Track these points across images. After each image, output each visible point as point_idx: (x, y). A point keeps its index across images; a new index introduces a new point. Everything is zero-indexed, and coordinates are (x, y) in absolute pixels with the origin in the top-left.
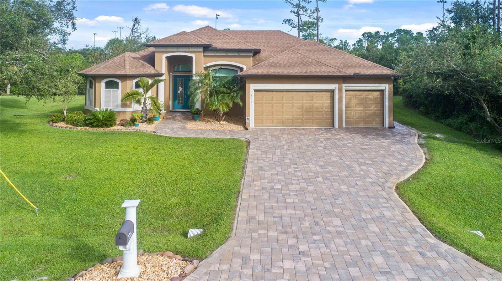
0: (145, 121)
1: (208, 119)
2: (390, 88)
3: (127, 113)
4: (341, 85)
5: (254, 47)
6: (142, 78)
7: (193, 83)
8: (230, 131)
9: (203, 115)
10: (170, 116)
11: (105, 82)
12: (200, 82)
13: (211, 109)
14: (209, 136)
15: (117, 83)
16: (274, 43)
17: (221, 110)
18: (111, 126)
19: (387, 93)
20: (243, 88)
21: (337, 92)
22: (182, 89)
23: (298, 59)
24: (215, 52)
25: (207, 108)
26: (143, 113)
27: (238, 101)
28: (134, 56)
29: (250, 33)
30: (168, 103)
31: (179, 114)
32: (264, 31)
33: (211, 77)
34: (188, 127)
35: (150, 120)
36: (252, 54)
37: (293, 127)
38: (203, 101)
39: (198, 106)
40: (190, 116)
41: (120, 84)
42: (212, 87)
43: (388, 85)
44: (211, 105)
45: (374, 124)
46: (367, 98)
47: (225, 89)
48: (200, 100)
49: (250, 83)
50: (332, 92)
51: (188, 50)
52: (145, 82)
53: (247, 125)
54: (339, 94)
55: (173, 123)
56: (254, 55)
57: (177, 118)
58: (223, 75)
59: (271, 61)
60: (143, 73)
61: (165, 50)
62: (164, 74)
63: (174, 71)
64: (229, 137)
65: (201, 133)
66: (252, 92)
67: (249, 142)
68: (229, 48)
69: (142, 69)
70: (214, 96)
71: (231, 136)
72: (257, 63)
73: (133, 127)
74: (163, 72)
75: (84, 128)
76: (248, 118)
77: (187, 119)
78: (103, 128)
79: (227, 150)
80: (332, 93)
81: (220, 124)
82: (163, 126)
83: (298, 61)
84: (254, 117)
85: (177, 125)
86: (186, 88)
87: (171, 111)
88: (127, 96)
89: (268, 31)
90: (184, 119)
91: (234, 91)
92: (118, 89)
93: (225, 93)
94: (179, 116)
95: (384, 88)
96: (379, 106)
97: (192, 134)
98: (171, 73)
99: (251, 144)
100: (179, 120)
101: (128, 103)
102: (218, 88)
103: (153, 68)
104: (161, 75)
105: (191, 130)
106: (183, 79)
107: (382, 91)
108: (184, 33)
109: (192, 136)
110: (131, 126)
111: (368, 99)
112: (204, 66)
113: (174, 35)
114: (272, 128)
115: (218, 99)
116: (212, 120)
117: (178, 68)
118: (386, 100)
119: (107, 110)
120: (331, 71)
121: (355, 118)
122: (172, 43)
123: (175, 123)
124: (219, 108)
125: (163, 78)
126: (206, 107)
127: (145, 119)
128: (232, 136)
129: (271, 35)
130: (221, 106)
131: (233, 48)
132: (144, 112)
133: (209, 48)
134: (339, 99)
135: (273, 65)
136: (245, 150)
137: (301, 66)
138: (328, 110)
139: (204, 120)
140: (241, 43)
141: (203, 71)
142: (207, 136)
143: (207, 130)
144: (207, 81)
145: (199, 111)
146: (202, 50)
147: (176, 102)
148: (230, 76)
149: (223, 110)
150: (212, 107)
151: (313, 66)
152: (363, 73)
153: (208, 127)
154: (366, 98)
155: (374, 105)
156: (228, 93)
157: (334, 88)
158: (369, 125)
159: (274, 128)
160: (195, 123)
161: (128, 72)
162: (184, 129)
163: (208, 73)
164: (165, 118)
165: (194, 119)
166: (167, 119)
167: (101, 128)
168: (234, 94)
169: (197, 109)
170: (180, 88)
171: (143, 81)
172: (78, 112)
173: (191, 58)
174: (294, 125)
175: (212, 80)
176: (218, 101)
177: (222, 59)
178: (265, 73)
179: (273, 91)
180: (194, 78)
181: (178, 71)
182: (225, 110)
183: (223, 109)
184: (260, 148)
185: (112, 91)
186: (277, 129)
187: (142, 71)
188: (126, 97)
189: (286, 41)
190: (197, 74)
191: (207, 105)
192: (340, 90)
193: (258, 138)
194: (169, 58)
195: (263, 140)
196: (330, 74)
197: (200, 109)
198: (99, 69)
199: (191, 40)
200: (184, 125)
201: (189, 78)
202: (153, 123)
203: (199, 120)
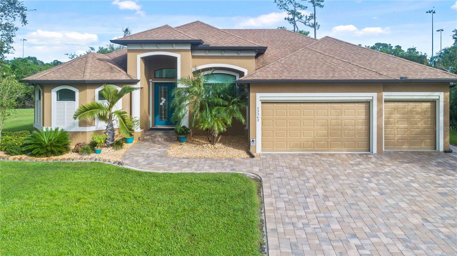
0: (112, 145)
1: (198, 140)
2: (445, 98)
3: (88, 134)
4: (380, 94)
5: (257, 45)
6: (108, 85)
7: (176, 92)
8: (230, 159)
9: (191, 134)
10: (148, 137)
11: (57, 92)
12: (187, 90)
13: (202, 128)
14: (200, 170)
15: (74, 93)
16: (279, 42)
17: (216, 129)
18: (61, 153)
19: (441, 105)
20: (245, 100)
21: (375, 103)
22: (165, 100)
23: (318, 59)
24: (207, 52)
25: (197, 126)
26: (107, 134)
27: (239, 115)
28: (100, 57)
29: (248, 32)
30: (148, 118)
31: (160, 133)
32: (266, 29)
33: (202, 84)
34: (171, 153)
35: (118, 145)
36: (254, 54)
37: (315, 152)
38: (191, 116)
39: (185, 123)
40: (174, 137)
41: (77, 94)
42: (204, 97)
43: (442, 93)
44: (202, 122)
45: (423, 145)
46: (414, 111)
47: (221, 100)
48: (187, 115)
49: (256, 92)
50: (368, 103)
51: (171, 48)
52: (112, 90)
53: (252, 150)
54: (377, 106)
55: (151, 147)
56: (256, 57)
57: (157, 139)
58: (217, 82)
59: (283, 62)
60: (109, 79)
61: (140, 48)
62: (139, 81)
63: (155, 77)
64: (228, 171)
65: (188, 165)
66: (259, 105)
67: (261, 181)
68: (225, 46)
69: (108, 74)
70: (206, 111)
71: (231, 170)
72: (261, 66)
73: (93, 155)
74: (139, 78)
75: (18, 157)
76: (253, 141)
77: (170, 140)
78: (47, 156)
79: (228, 200)
80: (367, 105)
81: (214, 148)
82: (136, 152)
83: (318, 62)
84: (262, 139)
85: (156, 150)
86: (170, 99)
87: (151, 129)
88: (83, 110)
89: (270, 30)
90: (166, 140)
91: (233, 103)
92: (75, 101)
93: (220, 106)
94: (160, 136)
95: (438, 98)
96: (430, 122)
97: (175, 165)
98: (150, 80)
99: (264, 185)
100: (159, 142)
101: (89, 119)
102: (211, 99)
103: (125, 72)
104: (135, 82)
105: (173, 159)
106: (167, 87)
107: (434, 102)
108: (166, 27)
109: (175, 170)
110: (89, 153)
111: (414, 113)
112: (194, 70)
113: (153, 29)
114: (286, 154)
115: (211, 113)
116: (203, 142)
117: (161, 74)
118: (441, 115)
119: (57, 129)
120: (368, 75)
121: (396, 138)
122: (150, 38)
123: (154, 147)
124: (213, 127)
125: (138, 85)
126: (195, 125)
127: (110, 143)
128: (234, 170)
129: (274, 34)
130: (216, 124)
131: (231, 45)
132: (109, 133)
133: (200, 46)
134: (378, 113)
135: (286, 66)
136: (257, 200)
137: (325, 67)
138: (362, 127)
139: (192, 142)
140: (240, 39)
141: (191, 76)
142: (196, 170)
143: (196, 158)
144: (196, 89)
145: (185, 130)
146: (190, 48)
147: (158, 117)
148: (228, 82)
149: (219, 129)
150: (204, 126)
151: (341, 68)
152: (410, 77)
153: (198, 154)
154: (411, 111)
155: (423, 122)
156: (225, 106)
157: (371, 98)
158: (416, 148)
159: (290, 154)
160: (180, 147)
161: (88, 77)
162: (163, 156)
163: (198, 78)
164: (142, 139)
165: (179, 140)
166: (144, 140)
167: (45, 157)
168: (233, 107)
169: (184, 127)
170: (162, 99)
171: (109, 89)
172: (22, 132)
173: (175, 59)
174: (316, 149)
175: (203, 88)
176: (211, 116)
177: (217, 60)
178: (277, 77)
179: (287, 103)
180: (180, 86)
181: (161, 78)
182: (222, 129)
183: (218, 127)
184: (280, 194)
185: (66, 104)
186: (294, 156)
187: (108, 76)
188: (82, 113)
189: (295, 40)
190: (182, 80)
191: (197, 122)
192: (379, 100)
193: (271, 172)
194: (145, 60)
195: (279, 176)
196: (368, 78)
197: (187, 127)
198: (49, 73)
199: (175, 35)
200: (165, 149)
201: (173, 85)
202: (122, 148)
203: (187, 142)
